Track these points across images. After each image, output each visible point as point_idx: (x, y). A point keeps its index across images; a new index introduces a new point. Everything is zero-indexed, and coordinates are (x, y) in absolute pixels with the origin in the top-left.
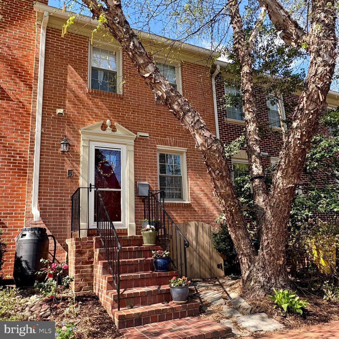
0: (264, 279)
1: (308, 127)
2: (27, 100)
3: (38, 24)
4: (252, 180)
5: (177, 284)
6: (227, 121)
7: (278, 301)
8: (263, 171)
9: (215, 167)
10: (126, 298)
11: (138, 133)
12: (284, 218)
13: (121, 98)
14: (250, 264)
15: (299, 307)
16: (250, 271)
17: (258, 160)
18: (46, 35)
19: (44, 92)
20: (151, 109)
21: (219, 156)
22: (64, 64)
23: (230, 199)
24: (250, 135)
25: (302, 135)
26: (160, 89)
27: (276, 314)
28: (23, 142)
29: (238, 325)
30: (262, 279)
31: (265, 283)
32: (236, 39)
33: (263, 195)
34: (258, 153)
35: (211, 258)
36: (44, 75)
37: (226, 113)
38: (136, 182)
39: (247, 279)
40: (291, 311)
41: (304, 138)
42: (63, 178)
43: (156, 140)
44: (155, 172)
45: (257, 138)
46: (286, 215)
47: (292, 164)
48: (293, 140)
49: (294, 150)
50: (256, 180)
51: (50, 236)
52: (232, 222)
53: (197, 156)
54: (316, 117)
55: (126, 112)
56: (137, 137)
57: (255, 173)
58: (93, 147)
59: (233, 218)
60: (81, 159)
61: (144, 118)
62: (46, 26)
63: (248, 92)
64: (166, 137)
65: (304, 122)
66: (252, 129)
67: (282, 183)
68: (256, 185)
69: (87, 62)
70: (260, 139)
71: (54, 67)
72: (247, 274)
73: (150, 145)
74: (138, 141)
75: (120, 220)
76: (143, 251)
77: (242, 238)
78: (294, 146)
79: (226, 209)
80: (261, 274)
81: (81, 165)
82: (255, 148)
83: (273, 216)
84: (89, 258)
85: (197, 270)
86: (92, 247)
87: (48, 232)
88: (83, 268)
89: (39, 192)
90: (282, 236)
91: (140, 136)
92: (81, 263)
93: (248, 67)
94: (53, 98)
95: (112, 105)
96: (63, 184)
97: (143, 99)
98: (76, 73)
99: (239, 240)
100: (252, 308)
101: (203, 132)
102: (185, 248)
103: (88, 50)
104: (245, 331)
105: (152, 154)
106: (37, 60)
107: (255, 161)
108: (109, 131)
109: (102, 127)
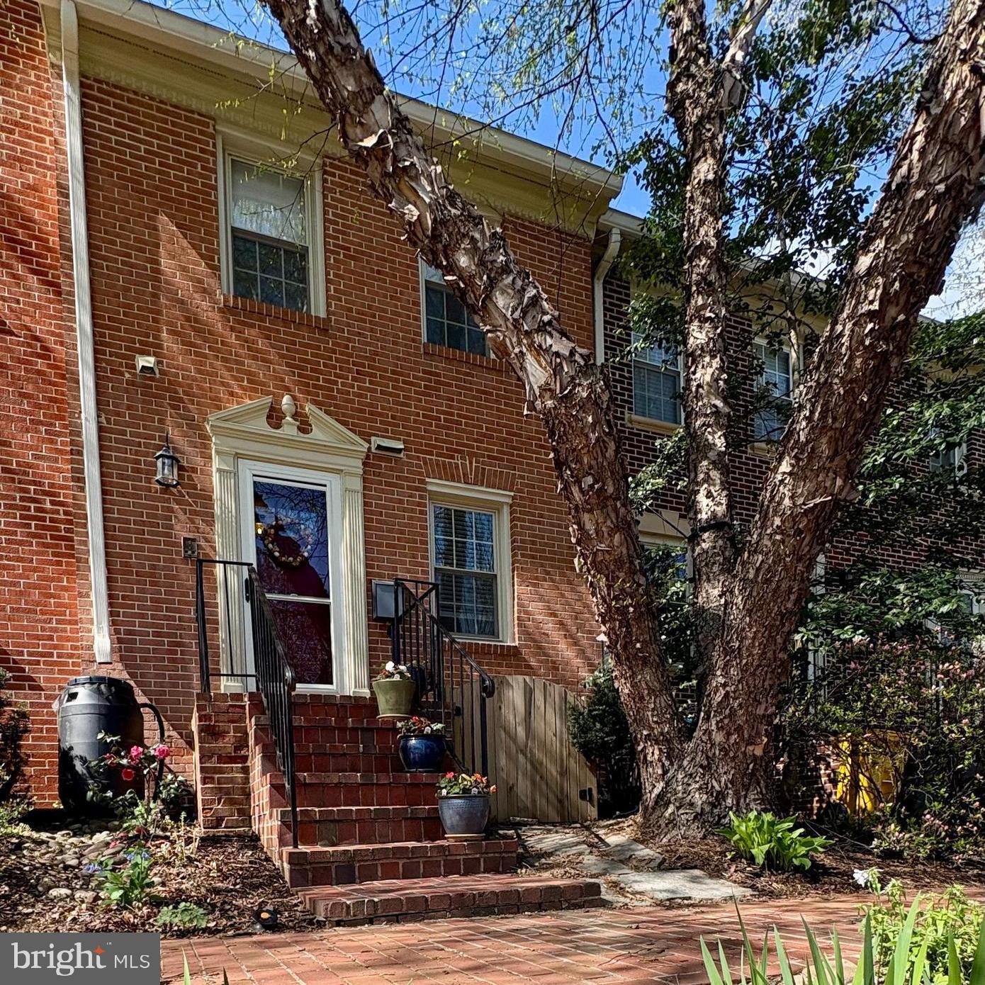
0: (704, 796)
2: (53, 333)
3: (53, 65)
4: (693, 539)
6: (631, 422)
9: (581, 462)
10: (316, 821)
11: (373, 439)
13: (323, 328)
14: (667, 763)
16: (667, 783)
17: (716, 475)
18: (83, 104)
19: (93, 299)
20: (412, 369)
21: (595, 423)
22: (145, 209)
23: (622, 575)
24: (697, 397)
26: (413, 198)
27: (733, 869)
28: (56, 460)
29: (622, 886)
33: (721, 578)
34: (720, 454)
35: (564, 772)
36: (90, 246)
37: (630, 397)
38: (369, 582)
39: (656, 803)
42: (173, 561)
43: (425, 463)
44: (423, 557)
45: (720, 404)
50: (706, 535)
51: (145, 705)
52: (625, 646)
53: (541, 516)
55: (336, 375)
56: (369, 449)
57: (703, 516)
58: (248, 473)
59: (628, 633)
60: (217, 510)
61: (390, 394)
62: (76, 69)
63: (705, 255)
64: (452, 457)
66: (707, 378)
67: (792, 497)
68: (704, 551)
69: (215, 204)
71: (116, 218)
72: (656, 791)
73: (406, 479)
74: (373, 466)
79: (609, 607)
80: (696, 786)
81: (218, 527)
82: (710, 438)
84: (237, 748)
85: (523, 798)
87: (141, 699)
88: (221, 771)
89: (110, 596)
91: (379, 447)
92: (215, 758)
94: (121, 322)
95: (297, 352)
96: (174, 577)
97: (387, 334)
98: (185, 243)
99: (642, 699)
100: (665, 860)
101: (550, 341)
103: (215, 163)
104: (639, 896)
105: (413, 503)
106: (63, 195)
107: (708, 479)
108: (289, 428)
109: (269, 417)
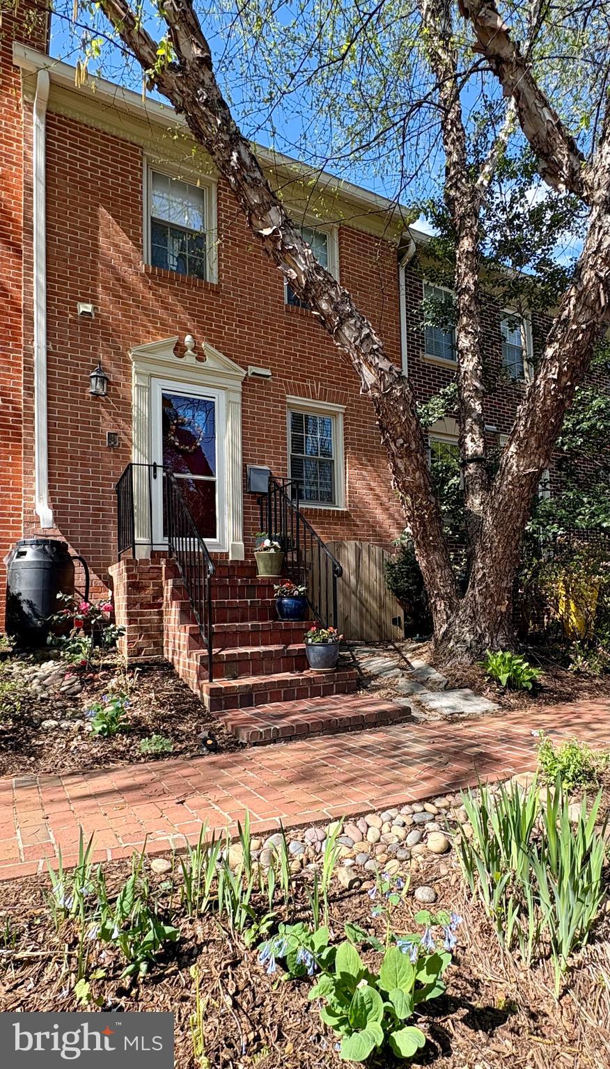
0: (472, 636)
1: (574, 358)
2: (11, 279)
3: (25, 102)
4: (464, 465)
5: (318, 640)
6: (423, 358)
7: (493, 669)
8: (485, 448)
9: (396, 431)
10: (224, 662)
11: (249, 367)
12: (515, 530)
13: (216, 290)
14: (449, 612)
15: (527, 678)
16: (449, 625)
17: (476, 428)
18: (47, 130)
19: (47, 262)
20: (277, 321)
21: (404, 411)
22: (89, 203)
23: (420, 495)
24: (465, 378)
25: (560, 373)
26: (293, 265)
27: (488, 690)
28: (9, 370)
29: (423, 704)
30: (469, 637)
31: (474, 643)
32: (452, 178)
33: (480, 493)
34: (479, 415)
35: (382, 606)
36: (47, 225)
37: (423, 342)
38: (244, 466)
39: (443, 638)
40: (513, 684)
41: (564, 379)
42: (99, 449)
43: (286, 385)
44: (283, 449)
45: (477, 384)
46: (518, 525)
47: (538, 429)
48: (543, 383)
49: (544, 403)
50: (471, 465)
51: (75, 558)
52: (423, 539)
53: (365, 422)
54: (590, 338)
55: (224, 323)
56: (247, 374)
57: (469, 453)
58: (158, 388)
59: (425, 531)
60: (134, 413)
61: (262, 337)
62: (44, 108)
63: (468, 293)
64: (304, 381)
65: (568, 346)
66: (471, 368)
67: (517, 466)
68: (471, 475)
69: (141, 203)
70: (483, 388)
71: (68, 208)
72: (443, 630)
73: (272, 395)
74: (248, 385)
75: (215, 537)
76: (259, 586)
77: (439, 566)
78: (544, 394)
79: (413, 513)
80: (468, 629)
81: (134, 425)
82: (473, 404)
83: (496, 526)
84: (155, 598)
85: (355, 626)
86: (159, 577)
87: (72, 551)
88: (142, 614)
89: (50, 474)
90: (510, 562)
91: (254, 374)
92: (138, 605)
93: (470, 240)
94: (68, 279)
95: (197, 306)
96: (99, 460)
97: (260, 297)
98: (118, 228)
99: (433, 571)
100: (448, 682)
101: (377, 361)
102: (335, 579)
103: (141, 176)
104: (433, 713)
105: (276, 412)
106: (29, 189)
107: (471, 430)
108: (190, 358)
109: (175, 349)
